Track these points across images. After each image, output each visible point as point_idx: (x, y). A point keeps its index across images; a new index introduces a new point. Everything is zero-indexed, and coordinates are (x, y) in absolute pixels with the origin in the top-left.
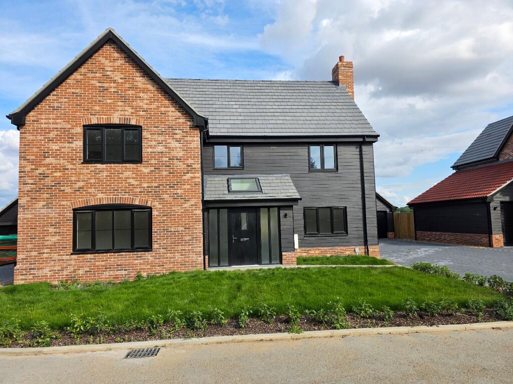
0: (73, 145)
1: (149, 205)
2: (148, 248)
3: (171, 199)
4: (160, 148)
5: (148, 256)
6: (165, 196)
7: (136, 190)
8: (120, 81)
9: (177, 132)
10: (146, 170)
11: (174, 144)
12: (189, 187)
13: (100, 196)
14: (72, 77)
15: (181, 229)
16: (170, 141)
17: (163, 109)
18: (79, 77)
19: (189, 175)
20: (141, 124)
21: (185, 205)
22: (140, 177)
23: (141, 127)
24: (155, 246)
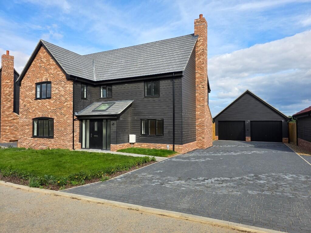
0: (32, 92)
1: (53, 118)
2: (52, 137)
3: (60, 115)
4: (57, 91)
5: (52, 140)
6: (58, 114)
7: (49, 111)
8: (45, 62)
9: (62, 83)
10: (52, 102)
11: (61, 89)
12: (66, 109)
13: (39, 113)
14: (33, 63)
15: (63, 129)
16: (60, 87)
17: (58, 72)
18: (34, 63)
19: (66, 103)
20: (51, 81)
21: (64, 118)
22: (50, 104)
23: (51, 82)
24: (55, 136)
